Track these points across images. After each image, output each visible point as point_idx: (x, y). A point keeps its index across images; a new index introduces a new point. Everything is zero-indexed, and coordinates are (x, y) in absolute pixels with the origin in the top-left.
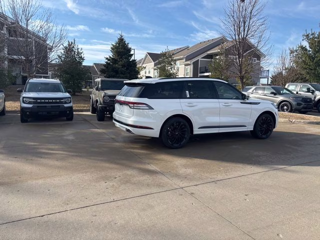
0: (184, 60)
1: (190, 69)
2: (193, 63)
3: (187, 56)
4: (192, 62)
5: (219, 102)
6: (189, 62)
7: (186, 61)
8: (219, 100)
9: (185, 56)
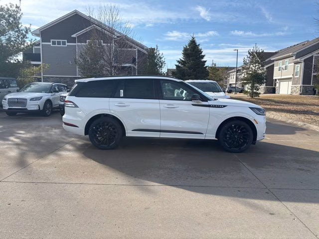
0: (294, 58)
1: (300, 68)
2: (305, 61)
3: (297, 53)
4: (303, 59)
5: (159, 103)
6: (298, 60)
7: (296, 58)
8: (160, 100)
9: (295, 53)
